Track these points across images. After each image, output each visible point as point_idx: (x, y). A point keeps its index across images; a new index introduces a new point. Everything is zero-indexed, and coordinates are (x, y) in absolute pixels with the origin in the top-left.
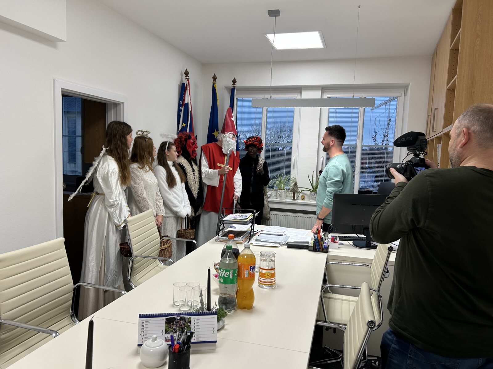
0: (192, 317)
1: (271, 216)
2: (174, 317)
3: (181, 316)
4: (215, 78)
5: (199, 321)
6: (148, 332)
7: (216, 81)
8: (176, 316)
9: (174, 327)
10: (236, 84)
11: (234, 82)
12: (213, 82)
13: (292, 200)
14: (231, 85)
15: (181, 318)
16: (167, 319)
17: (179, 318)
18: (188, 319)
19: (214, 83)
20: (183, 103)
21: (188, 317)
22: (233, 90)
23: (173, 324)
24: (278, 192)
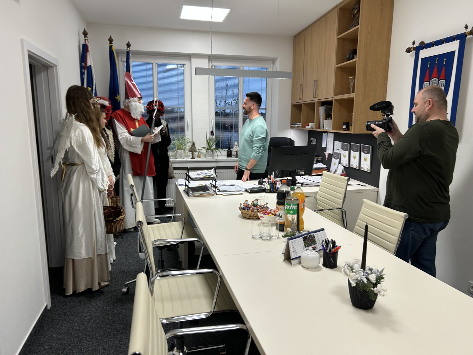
0: (315, 234)
1: (175, 174)
2: (306, 236)
3: (309, 234)
4: (111, 40)
5: (318, 235)
6: (297, 249)
7: (112, 44)
8: (306, 235)
9: (308, 242)
10: (130, 47)
11: (129, 45)
12: (109, 44)
13: (191, 158)
14: (125, 48)
15: (310, 236)
16: (303, 238)
17: (308, 236)
18: (313, 235)
19: (111, 45)
20: (85, 65)
21: (312, 234)
22: (128, 53)
23: (307, 241)
24: (178, 153)
